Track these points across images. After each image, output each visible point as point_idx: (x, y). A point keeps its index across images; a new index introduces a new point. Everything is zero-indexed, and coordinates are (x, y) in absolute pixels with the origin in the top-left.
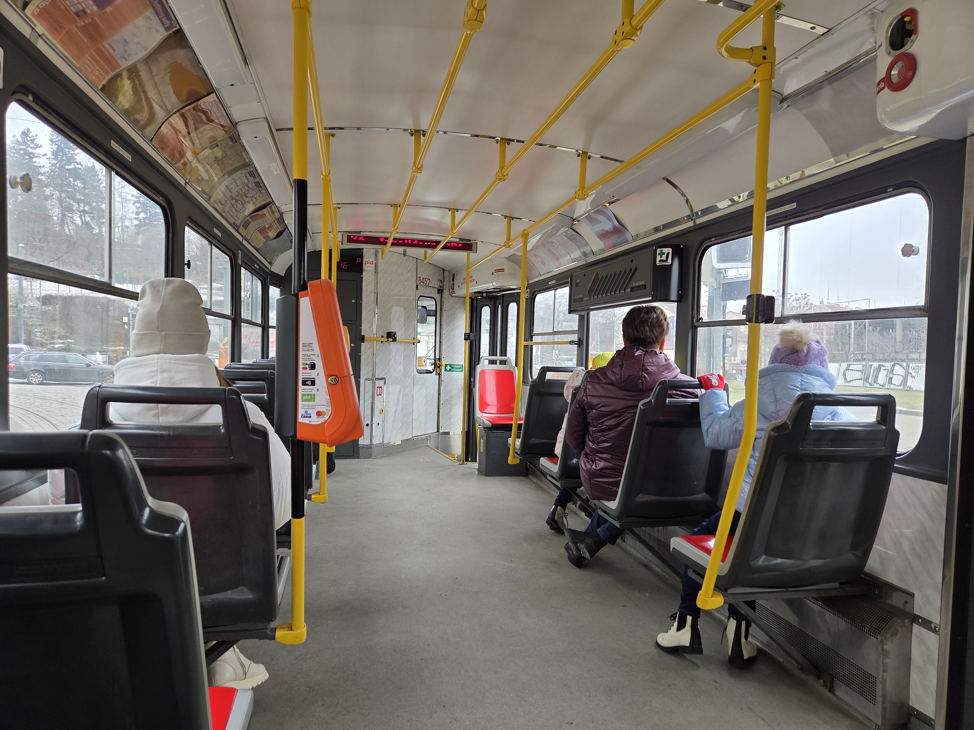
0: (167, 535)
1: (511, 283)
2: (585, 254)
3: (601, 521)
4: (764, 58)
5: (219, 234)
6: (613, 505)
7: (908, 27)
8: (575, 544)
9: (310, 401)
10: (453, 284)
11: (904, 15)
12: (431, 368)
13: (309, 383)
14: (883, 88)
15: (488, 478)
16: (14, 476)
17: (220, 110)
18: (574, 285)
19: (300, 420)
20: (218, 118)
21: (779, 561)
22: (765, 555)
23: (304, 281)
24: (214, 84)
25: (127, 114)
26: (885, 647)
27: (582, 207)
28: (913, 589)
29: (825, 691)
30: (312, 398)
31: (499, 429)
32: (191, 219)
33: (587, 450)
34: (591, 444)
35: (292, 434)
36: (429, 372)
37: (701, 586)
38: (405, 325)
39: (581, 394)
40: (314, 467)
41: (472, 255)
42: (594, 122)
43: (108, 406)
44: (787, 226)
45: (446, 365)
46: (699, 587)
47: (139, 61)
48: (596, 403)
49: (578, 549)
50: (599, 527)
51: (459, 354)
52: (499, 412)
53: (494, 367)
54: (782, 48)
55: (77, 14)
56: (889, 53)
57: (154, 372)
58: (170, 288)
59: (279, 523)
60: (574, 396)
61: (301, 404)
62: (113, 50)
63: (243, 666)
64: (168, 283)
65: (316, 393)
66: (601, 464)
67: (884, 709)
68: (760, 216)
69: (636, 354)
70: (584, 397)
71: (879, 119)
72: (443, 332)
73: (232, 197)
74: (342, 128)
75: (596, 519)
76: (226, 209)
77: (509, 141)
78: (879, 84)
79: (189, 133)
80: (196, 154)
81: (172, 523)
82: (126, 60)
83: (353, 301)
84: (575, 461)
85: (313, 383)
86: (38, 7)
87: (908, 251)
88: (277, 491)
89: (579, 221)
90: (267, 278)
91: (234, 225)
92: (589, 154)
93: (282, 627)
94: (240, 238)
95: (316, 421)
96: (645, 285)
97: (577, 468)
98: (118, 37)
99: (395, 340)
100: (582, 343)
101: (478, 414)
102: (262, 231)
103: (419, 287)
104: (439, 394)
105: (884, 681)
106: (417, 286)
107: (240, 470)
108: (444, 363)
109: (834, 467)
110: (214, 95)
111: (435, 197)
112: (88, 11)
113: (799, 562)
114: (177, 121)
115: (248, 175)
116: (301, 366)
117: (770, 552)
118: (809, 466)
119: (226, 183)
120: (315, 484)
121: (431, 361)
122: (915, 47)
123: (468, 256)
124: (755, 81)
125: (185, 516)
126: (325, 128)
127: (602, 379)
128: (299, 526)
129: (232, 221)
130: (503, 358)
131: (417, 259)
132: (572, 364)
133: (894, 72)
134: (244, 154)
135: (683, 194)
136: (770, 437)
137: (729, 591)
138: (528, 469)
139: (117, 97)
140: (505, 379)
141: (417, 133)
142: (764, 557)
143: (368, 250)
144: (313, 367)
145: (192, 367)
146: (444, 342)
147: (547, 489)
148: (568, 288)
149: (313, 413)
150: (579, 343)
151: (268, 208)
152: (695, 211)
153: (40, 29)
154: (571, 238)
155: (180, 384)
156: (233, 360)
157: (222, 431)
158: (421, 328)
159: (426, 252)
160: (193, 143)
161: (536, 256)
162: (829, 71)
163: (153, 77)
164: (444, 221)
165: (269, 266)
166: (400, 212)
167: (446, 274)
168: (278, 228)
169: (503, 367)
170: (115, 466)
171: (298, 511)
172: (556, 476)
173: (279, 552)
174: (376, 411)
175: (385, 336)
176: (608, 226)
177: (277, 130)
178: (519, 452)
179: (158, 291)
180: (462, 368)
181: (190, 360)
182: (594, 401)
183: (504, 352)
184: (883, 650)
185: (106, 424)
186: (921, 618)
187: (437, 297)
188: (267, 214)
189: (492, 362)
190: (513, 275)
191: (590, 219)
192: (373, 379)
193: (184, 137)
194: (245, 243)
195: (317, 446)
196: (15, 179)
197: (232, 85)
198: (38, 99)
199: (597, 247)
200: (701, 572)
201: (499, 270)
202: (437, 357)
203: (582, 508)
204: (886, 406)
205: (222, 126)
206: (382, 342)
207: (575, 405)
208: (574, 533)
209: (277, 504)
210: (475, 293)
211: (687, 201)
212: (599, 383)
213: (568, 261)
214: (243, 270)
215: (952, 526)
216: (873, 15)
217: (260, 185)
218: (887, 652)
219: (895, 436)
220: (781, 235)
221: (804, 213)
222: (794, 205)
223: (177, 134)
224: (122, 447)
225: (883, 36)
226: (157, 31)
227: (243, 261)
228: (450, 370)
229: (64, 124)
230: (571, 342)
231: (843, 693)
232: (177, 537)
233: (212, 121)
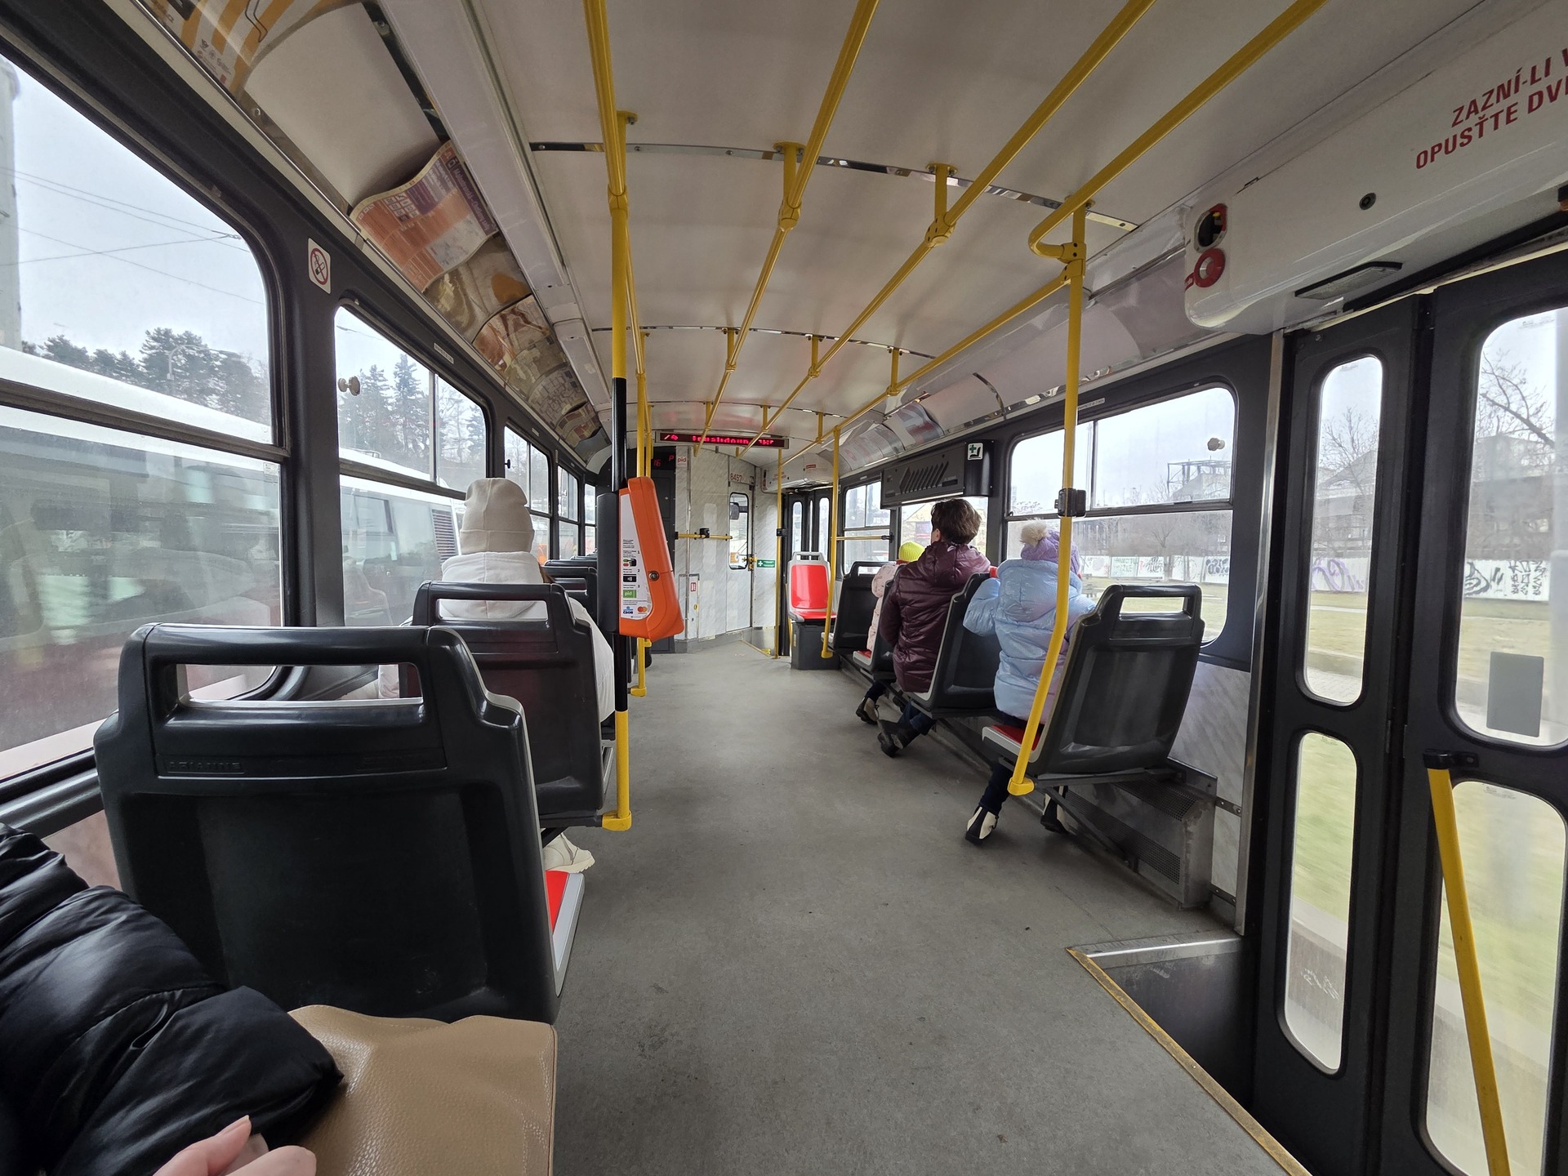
0: (506, 727)
1: (822, 480)
2: (896, 450)
3: (914, 712)
4: (1075, 255)
5: (537, 434)
6: (926, 696)
7: (1217, 223)
8: (888, 734)
9: (632, 596)
10: (765, 481)
11: (1212, 211)
12: (743, 564)
13: (631, 579)
14: (1192, 284)
15: (802, 673)
16: (352, 670)
17: (537, 311)
18: (885, 481)
19: (622, 615)
20: (536, 319)
21: (1088, 748)
22: (1075, 742)
23: (624, 479)
24: (533, 286)
25: (448, 316)
26: (1189, 829)
27: (893, 403)
28: (1216, 774)
29: (1130, 872)
30: (634, 594)
31: (812, 624)
32: (509, 418)
33: (900, 644)
34: (904, 638)
35: (614, 630)
36: (741, 568)
37: (1013, 773)
38: (717, 521)
39: (894, 589)
40: (633, 661)
41: (784, 451)
42: (904, 319)
43: (438, 602)
44: (1095, 421)
45: (758, 561)
46: (1010, 774)
47: (461, 265)
48: (910, 599)
49: (891, 739)
50: (911, 717)
51: (770, 549)
52: (812, 607)
53: (806, 562)
54: (1092, 245)
55: (400, 219)
56: (1198, 250)
57: (480, 569)
58: (496, 487)
59: (603, 715)
60: (887, 590)
61: (622, 599)
62: (435, 253)
63: (570, 851)
64: (494, 483)
65: (638, 589)
66: (914, 658)
67: (1187, 887)
68: (1071, 410)
69: (949, 550)
70: (897, 594)
71: (1187, 313)
72: (755, 528)
73: (548, 397)
74: (655, 328)
75: (908, 710)
76: (544, 410)
77: (821, 338)
78: (1187, 279)
79: (508, 335)
80: (514, 356)
81: (508, 715)
82: (448, 263)
83: (667, 498)
84: (888, 654)
85: (634, 579)
86: (362, 212)
87: (1214, 445)
88: (601, 685)
89: (890, 416)
90: (583, 478)
91: (551, 425)
92: (900, 350)
93: (608, 814)
94: (557, 438)
95: (637, 616)
96: (956, 481)
97: (890, 661)
98: (439, 241)
99: (707, 536)
100: (894, 538)
101: (791, 609)
102: (578, 430)
103: (731, 483)
104: (752, 590)
105: (1188, 862)
106: (729, 483)
107: (566, 664)
108: (756, 559)
109: (1141, 657)
110: (531, 297)
111: (747, 394)
112: (411, 215)
113: (1106, 749)
114: (496, 322)
115: (564, 375)
116: (622, 563)
117: (1079, 740)
118: (1118, 655)
119: (544, 383)
120: (634, 678)
121: (743, 557)
122: (1224, 243)
123: (780, 451)
124: (1066, 278)
125: (520, 709)
126: (640, 328)
127: (914, 574)
128: (623, 718)
129: (549, 421)
130: (815, 553)
131: (729, 456)
132: (884, 558)
133: (1203, 269)
134: (561, 354)
135: (993, 390)
136: (1081, 627)
137: (1040, 777)
138: (840, 663)
139: (438, 301)
140: (817, 575)
141: (730, 331)
142: (1073, 744)
143: (681, 448)
144: (634, 563)
145: (517, 565)
146: (755, 538)
147: (860, 682)
148: (880, 483)
149: (635, 608)
150: (891, 538)
151: (584, 407)
152: (1005, 406)
153: (365, 234)
154: (882, 434)
155: (506, 581)
156: (551, 558)
157: (548, 626)
158: (733, 523)
159: (737, 449)
160: (512, 345)
161: (848, 452)
162: (1138, 267)
163: (474, 280)
164: (755, 418)
165: (584, 465)
166: (713, 410)
167: (758, 470)
168: (592, 427)
169: (815, 563)
170: (454, 660)
171: (621, 704)
172: (869, 669)
173: (604, 743)
174: (691, 607)
175: (698, 532)
176: (919, 421)
177: (596, 330)
178: (832, 646)
179: (485, 491)
180: (774, 564)
181: (514, 557)
182: (909, 597)
183: (816, 548)
184: (1186, 831)
185: (437, 620)
186: (1223, 800)
187: (749, 493)
188: (583, 413)
189: (804, 558)
190: (825, 471)
191: (902, 415)
192: (687, 575)
193: (503, 339)
194: (561, 442)
195: (634, 640)
196: (344, 381)
197: (550, 287)
198: (365, 304)
199: (908, 443)
200: (1012, 759)
201: (810, 466)
202: (750, 553)
203: (897, 702)
204: (1193, 597)
205: (540, 328)
206: (695, 539)
207: (888, 601)
208: (886, 724)
209: (601, 699)
210: (787, 489)
211: (997, 396)
212: (911, 579)
213: (879, 457)
214: (559, 468)
215: (1255, 715)
216: (1182, 211)
217: (576, 385)
218: (1190, 833)
219: (1199, 626)
220: (1089, 429)
221: (1113, 408)
222: (1103, 400)
223: (495, 334)
224: (461, 643)
225: (1191, 234)
226: (477, 234)
227: (559, 460)
228: (762, 566)
229: (388, 327)
230: (883, 538)
231: (1147, 872)
232: (514, 729)
233: (529, 323)
